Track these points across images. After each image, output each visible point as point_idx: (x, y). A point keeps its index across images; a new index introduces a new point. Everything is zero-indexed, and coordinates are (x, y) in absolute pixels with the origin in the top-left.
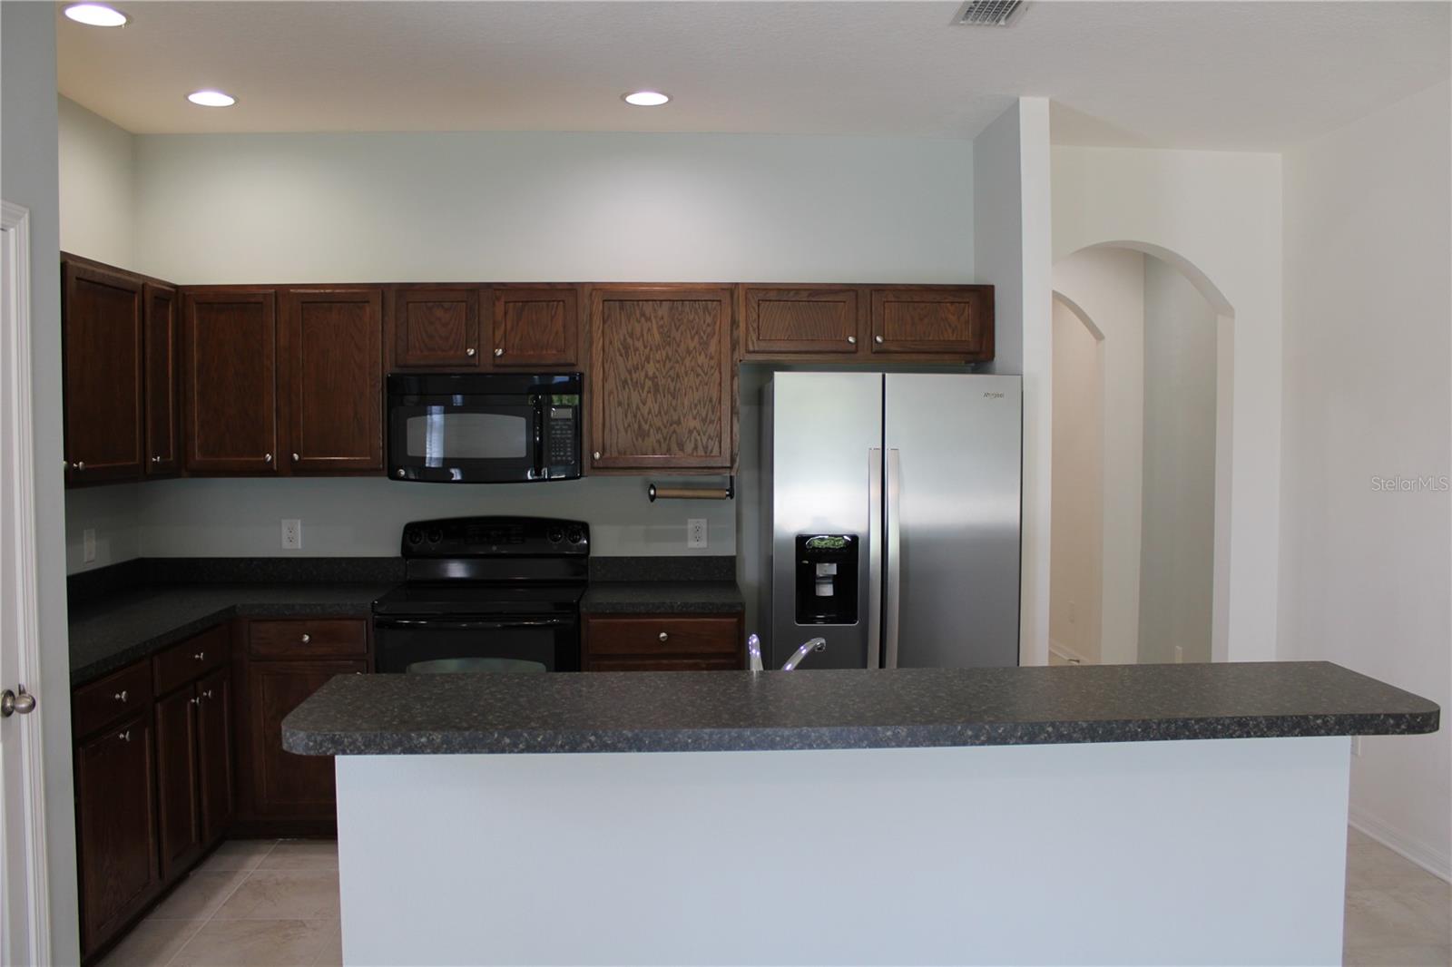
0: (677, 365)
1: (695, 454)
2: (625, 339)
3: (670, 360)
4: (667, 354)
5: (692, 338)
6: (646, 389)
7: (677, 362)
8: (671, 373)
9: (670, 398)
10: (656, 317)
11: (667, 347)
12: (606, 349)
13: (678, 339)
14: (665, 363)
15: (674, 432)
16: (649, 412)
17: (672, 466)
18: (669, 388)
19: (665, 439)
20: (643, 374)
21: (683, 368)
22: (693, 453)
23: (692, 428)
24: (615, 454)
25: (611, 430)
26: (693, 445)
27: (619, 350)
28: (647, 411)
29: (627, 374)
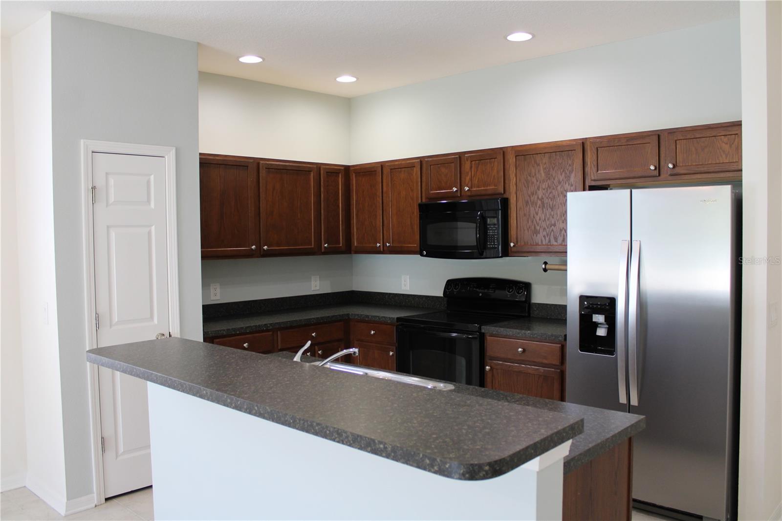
0: (554, 191)
1: (563, 244)
2: (527, 177)
3: (550, 188)
4: (548, 184)
5: (561, 174)
6: (538, 206)
7: (554, 189)
8: (551, 196)
9: (550, 210)
10: (542, 163)
11: (548, 181)
12: (518, 184)
13: (554, 176)
14: (547, 190)
15: (553, 230)
16: (540, 219)
17: (551, 251)
18: (549, 205)
19: (548, 235)
20: (536, 197)
21: (557, 192)
22: (562, 243)
23: (561, 228)
24: (523, 244)
25: (520, 230)
26: (562, 239)
27: (524, 183)
28: (538, 218)
29: (528, 197)
